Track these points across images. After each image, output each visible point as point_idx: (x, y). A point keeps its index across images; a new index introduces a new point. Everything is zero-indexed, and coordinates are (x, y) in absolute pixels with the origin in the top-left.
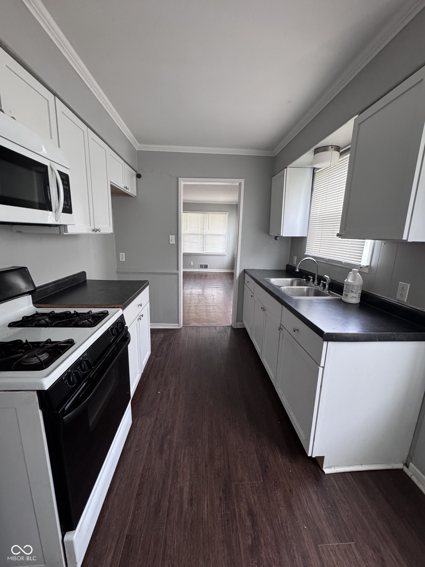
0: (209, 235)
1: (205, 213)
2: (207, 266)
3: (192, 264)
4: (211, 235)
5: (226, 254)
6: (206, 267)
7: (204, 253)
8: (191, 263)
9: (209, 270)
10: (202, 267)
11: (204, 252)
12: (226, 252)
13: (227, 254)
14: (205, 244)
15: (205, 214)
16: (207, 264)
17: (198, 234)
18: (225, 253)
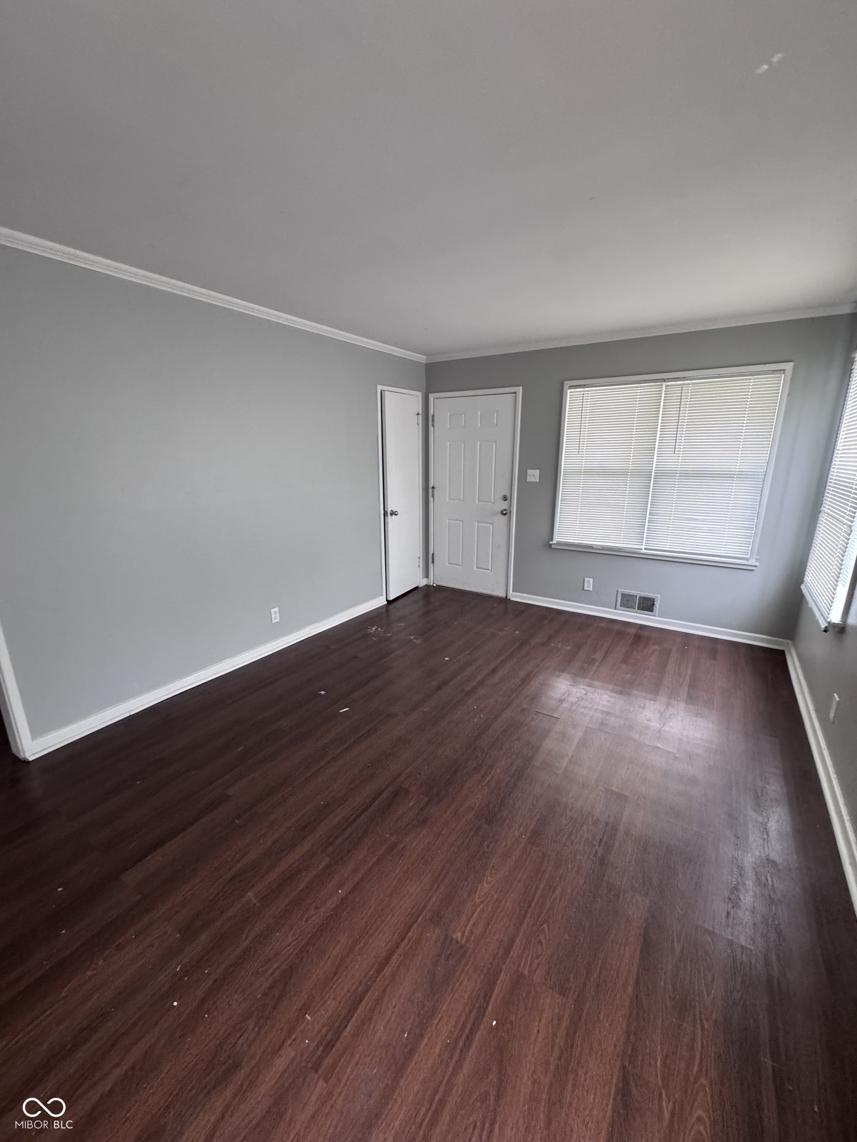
0: (672, 474)
1: (664, 380)
2: (653, 605)
3: (589, 587)
4: (685, 474)
5: (753, 562)
6: (647, 605)
7: (644, 551)
8: (586, 584)
9: (659, 622)
10: (627, 601)
11: (643, 547)
12: (755, 556)
13: (757, 564)
14: (651, 514)
15: (664, 384)
16: (650, 595)
17: (623, 473)
18: (747, 559)
